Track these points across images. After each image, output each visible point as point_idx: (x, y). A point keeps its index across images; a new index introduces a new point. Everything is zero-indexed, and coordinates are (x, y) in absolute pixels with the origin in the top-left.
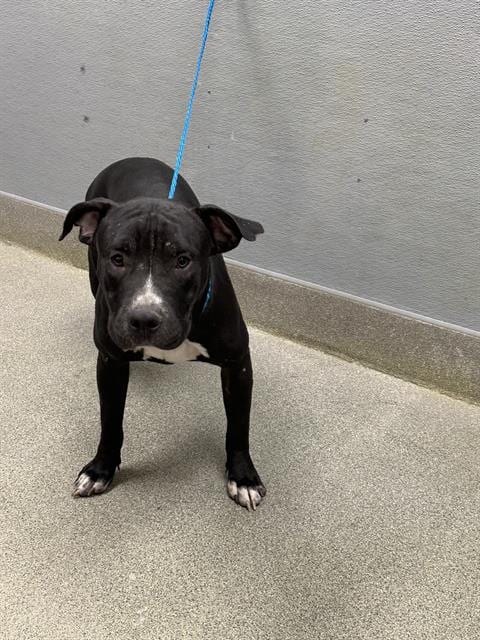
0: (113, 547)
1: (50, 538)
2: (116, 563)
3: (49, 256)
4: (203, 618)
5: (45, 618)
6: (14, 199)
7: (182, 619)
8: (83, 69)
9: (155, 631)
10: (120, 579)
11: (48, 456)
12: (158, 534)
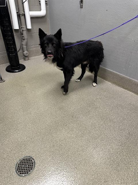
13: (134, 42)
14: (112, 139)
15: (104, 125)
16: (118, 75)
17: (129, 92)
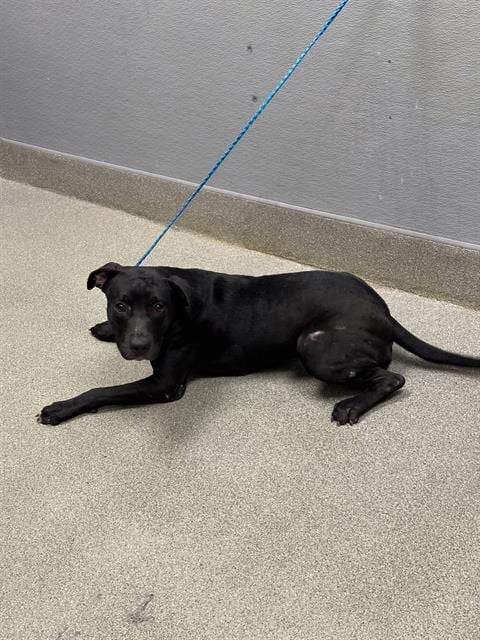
0: (348, 540)
1: (286, 532)
2: (355, 555)
3: (219, 239)
4: (450, 607)
5: (299, 609)
6: (181, 184)
7: (430, 608)
8: (249, 48)
9: (406, 619)
10: (362, 571)
11: (265, 450)
12: (389, 526)
13: (389, 65)
14: (355, 513)
15: (316, 467)
16: (363, 230)
17: (427, 301)
